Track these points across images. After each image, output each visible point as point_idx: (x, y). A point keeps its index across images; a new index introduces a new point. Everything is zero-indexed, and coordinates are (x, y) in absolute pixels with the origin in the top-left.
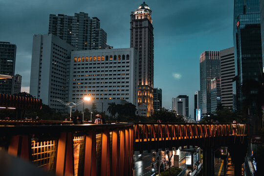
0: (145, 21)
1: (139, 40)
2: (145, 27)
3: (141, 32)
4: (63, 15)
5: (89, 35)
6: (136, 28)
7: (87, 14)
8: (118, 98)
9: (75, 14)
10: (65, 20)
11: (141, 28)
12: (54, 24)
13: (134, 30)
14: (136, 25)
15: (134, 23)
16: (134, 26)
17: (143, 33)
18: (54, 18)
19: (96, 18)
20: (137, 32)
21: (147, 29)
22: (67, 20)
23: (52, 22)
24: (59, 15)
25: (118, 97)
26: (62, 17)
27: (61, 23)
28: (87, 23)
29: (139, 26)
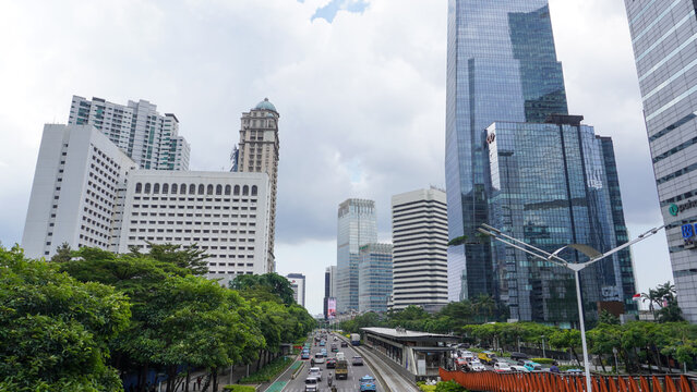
0: (268, 132)
1: (255, 158)
2: (268, 143)
3: (260, 150)
4: (103, 101)
5: (155, 145)
6: (252, 143)
7: (155, 106)
8: (229, 273)
9: (130, 101)
10: (107, 111)
11: (260, 144)
12: (81, 114)
13: (248, 146)
14: (252, 138)
15: (248, 134)
16: (248, 139)
17: (264, 153)
18: (82, 104)
19: (172, 115)
20: (252, 150)
21: (272, 146)
22: (112, 112)
23: (77, 111)
24: (94, 99)
25: (231, 269)
26: (102, 104)
27: (98, 116)
28: (154, 124)
29: (257, 140)
